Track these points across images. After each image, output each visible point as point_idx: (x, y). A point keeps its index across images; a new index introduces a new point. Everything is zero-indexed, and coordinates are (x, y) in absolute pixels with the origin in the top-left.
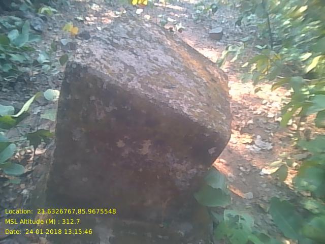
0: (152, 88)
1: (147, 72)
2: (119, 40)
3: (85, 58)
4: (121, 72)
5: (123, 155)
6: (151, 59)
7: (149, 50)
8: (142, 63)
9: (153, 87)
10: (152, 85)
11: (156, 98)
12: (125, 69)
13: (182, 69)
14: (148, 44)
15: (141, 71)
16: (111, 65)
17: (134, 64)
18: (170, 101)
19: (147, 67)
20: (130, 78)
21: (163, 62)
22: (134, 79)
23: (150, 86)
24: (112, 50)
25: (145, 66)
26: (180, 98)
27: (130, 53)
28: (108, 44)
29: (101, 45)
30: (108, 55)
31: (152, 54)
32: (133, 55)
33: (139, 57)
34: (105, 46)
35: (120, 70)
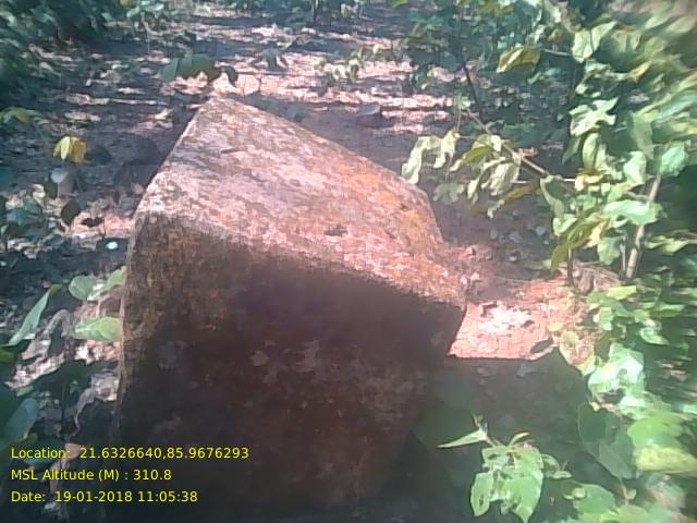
0: (306, 239)
1: (289, 209)
2: (219, 157)
3: (169, 201)
4: (244, 217)
5: (266, 380)
6: (287, 183)
7: (278, 168)
8: (274, 194)
9: (307, 237)
10: (305, 231)
11: (321, 256)
12: (248, 210)
13: (346, 195)
14: (273, 156)
15: (278, 210)
16: (221, 207)
17: (261, 199)
18: (346, 258)
19: (285, 201)
20: (262, 226)
21: (309, 186)
22: (270, 226)
23: (302, 235)
24: (214, 177)
25: (281, 199)
26: (360, 249)
27: (247, 178)
28: (202, 168)
29: (191, 172)
30: (209, 189)
31: (286, 174)
32: (254, 182)
33: (266, 184)
34: (199, 173)
35: (241, 214)
